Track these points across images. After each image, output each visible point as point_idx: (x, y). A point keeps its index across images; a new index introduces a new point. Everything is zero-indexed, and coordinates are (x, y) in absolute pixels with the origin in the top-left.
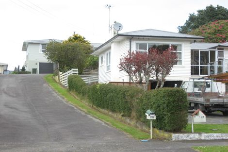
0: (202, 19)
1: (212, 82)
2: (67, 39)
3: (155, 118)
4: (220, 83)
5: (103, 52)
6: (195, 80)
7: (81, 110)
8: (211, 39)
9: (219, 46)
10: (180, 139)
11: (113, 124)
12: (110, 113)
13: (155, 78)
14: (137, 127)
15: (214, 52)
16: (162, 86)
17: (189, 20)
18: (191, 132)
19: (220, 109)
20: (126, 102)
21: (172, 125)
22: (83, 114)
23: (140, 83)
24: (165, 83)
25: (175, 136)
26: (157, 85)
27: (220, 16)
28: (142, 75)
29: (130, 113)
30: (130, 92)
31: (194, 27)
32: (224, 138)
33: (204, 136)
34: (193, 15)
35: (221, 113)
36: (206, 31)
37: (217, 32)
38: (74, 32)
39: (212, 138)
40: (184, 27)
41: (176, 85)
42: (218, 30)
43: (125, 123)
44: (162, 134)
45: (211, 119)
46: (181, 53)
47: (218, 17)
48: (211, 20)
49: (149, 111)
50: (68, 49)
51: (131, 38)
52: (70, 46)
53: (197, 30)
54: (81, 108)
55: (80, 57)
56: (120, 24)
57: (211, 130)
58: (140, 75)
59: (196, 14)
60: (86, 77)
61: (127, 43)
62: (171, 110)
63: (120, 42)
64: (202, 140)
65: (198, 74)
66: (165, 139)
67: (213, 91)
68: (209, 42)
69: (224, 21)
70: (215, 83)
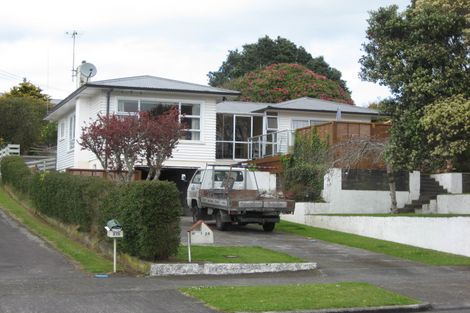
0: (251, 60)
1: (246, 172)
2: (9, 91)
3: (122, 235)
4: (268, 173)
5: (65, 115)
6: (217, 168)
7: (13, 220)
8: (263, 96)
9: (269, 108)
10: (166, 273)
11: (59, 246)
12: (61, 225)
13: (145, 163)
14: (99, 251)
15: (261, 118)
16: (156, 177)
17: (229, 62)
18: (187, 262)
19: (256, 220)
20: (84, 205)
21: (151, 247)
22: (14, 225)
23: (119, 171)
24: (162, 172)
25: (156, 268)
26: (149, 176)
27: (281, 55)
28: (122, 157)
29: (89, 226)
30: (89, 188)
31: (237, 75)
32: (245, 271)
33: (208, 268)
34: (236, 53)
35: (261, 227)
36: (255, 81)
37: (274, 83)
38: (25, 80)
39: (224, 272)
40: (218, 73)
41: (184, 175)
42: (277, 81)
43: (83, 243)
44: (136, 264)
45: (239, 237)
46: (198, 119)
47: (278, 57)
48: (265, 62)
49: (112, 223)
50: (7, 109)
51: (109, 90)
52: (10, 103)
53: (241, 79)
54: (14, 216)
55: (29, 123)
56: (92, 65)
57: (226, 257)
58: (118, 157)
59: (241, 50)
60: (37, 159)
61: (103, 100)
62: (150, 220)
63: (91, 98)
64: (205, 275)
65: (231, 157)
66: (139, 273)
67: (248, 188)
68: (260, 101)
69: (287, 65)
70: (251, 174)
